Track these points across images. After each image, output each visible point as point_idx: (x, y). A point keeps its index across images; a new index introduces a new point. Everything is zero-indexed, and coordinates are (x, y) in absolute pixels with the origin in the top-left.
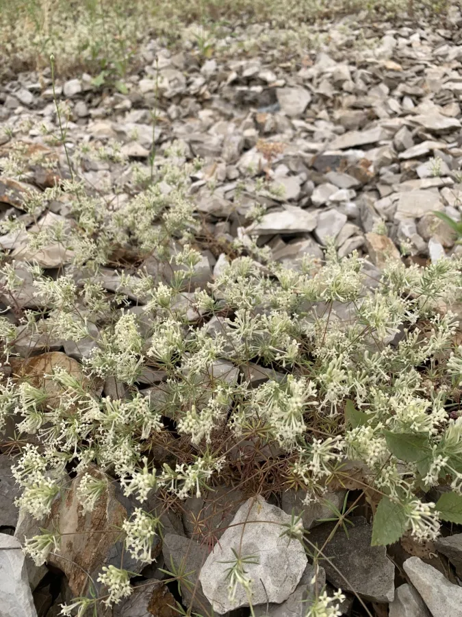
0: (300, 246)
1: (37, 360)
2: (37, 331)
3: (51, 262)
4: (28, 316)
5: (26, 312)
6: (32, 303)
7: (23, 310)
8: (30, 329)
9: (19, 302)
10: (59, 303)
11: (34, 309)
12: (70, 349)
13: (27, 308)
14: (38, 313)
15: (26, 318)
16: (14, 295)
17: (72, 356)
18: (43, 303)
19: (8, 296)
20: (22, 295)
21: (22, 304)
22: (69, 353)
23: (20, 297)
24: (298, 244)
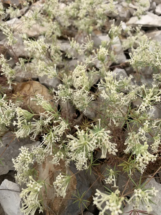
0: (155, 34)
1: (25, 84)
2: (26, 70)
3: (32, 34)
4: (21, 61)
5: (19, 59)
6: (23, 54)
7: (18, 58)
8: (22, 69)
9: (16, 54)
10: (37, 55)
11: (24, 57)
12: (42, 80)
13: (20, 57)
14: (26, 60)
15: (20, 63)
16: (14, 50)
17: (43, 84)
18: (29, 54)
19: (11, 50)
20: (18, 50)
21: (18, 55)
22: (42, 82)
23: (17, 51)
24: (154, 33)
